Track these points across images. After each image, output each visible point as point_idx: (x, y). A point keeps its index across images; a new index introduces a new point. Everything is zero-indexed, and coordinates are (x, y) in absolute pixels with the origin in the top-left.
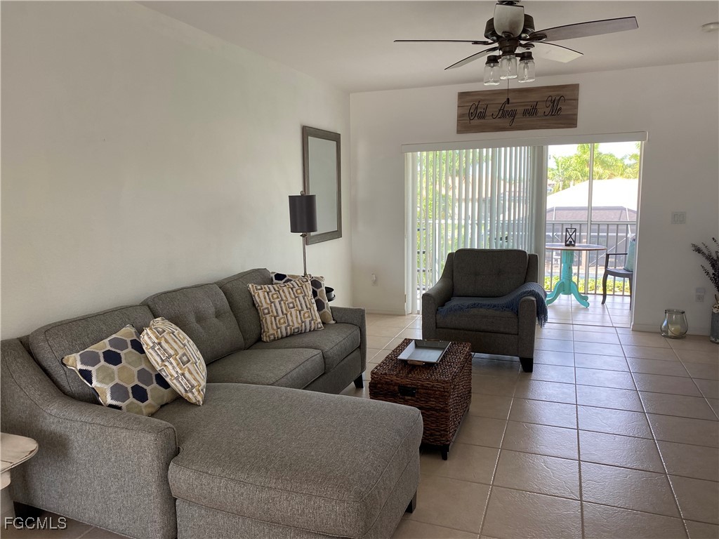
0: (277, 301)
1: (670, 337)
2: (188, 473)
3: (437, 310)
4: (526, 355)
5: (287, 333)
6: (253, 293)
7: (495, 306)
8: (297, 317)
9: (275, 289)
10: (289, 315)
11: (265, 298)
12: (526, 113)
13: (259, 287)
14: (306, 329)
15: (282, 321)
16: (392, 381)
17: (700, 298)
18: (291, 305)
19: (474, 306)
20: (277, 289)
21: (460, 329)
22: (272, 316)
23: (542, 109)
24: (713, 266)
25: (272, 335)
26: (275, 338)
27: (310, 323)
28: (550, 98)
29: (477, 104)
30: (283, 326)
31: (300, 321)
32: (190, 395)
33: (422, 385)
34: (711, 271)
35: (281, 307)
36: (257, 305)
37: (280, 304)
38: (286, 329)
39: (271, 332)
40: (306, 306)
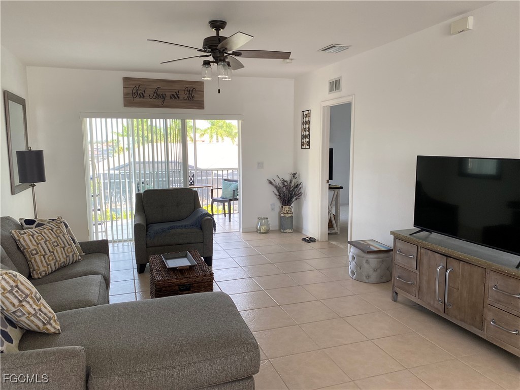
0: (42, 242)
1: (263, 233)
2: (116, 378)
3: (147, 234)
4: (207, 255)
5: (55, 268)
6: (17, 238)
7: (185, 226)
8: (62, 253)
9: (37, 232)
10: (55, 252)
11: (31, 241)
12: (172, 97)
13: (22, 232)
14: (69, 262)
15: (51, 258)
16: (173, 283)
17: (273, 209)
18: (55, 244)
19: (172, 228)
20: (39, 232)
21: (165, 246)
22: (41, 255)
23: (183, 95)
24: (278, 191)
25: (43, 271)
26: (46, 274)
27: (73, 256)
28: (187, 89)
29: (137, 87)
30: (52, 263)
31: (65, 257)
32: (49, 327)
33: (196, 281)
34: (277, 194)
35: (47, 247)
36: (22, 249)
37: (46, 244)
38: (55, 265)
39: (42, 269)
40: (67, 242)
